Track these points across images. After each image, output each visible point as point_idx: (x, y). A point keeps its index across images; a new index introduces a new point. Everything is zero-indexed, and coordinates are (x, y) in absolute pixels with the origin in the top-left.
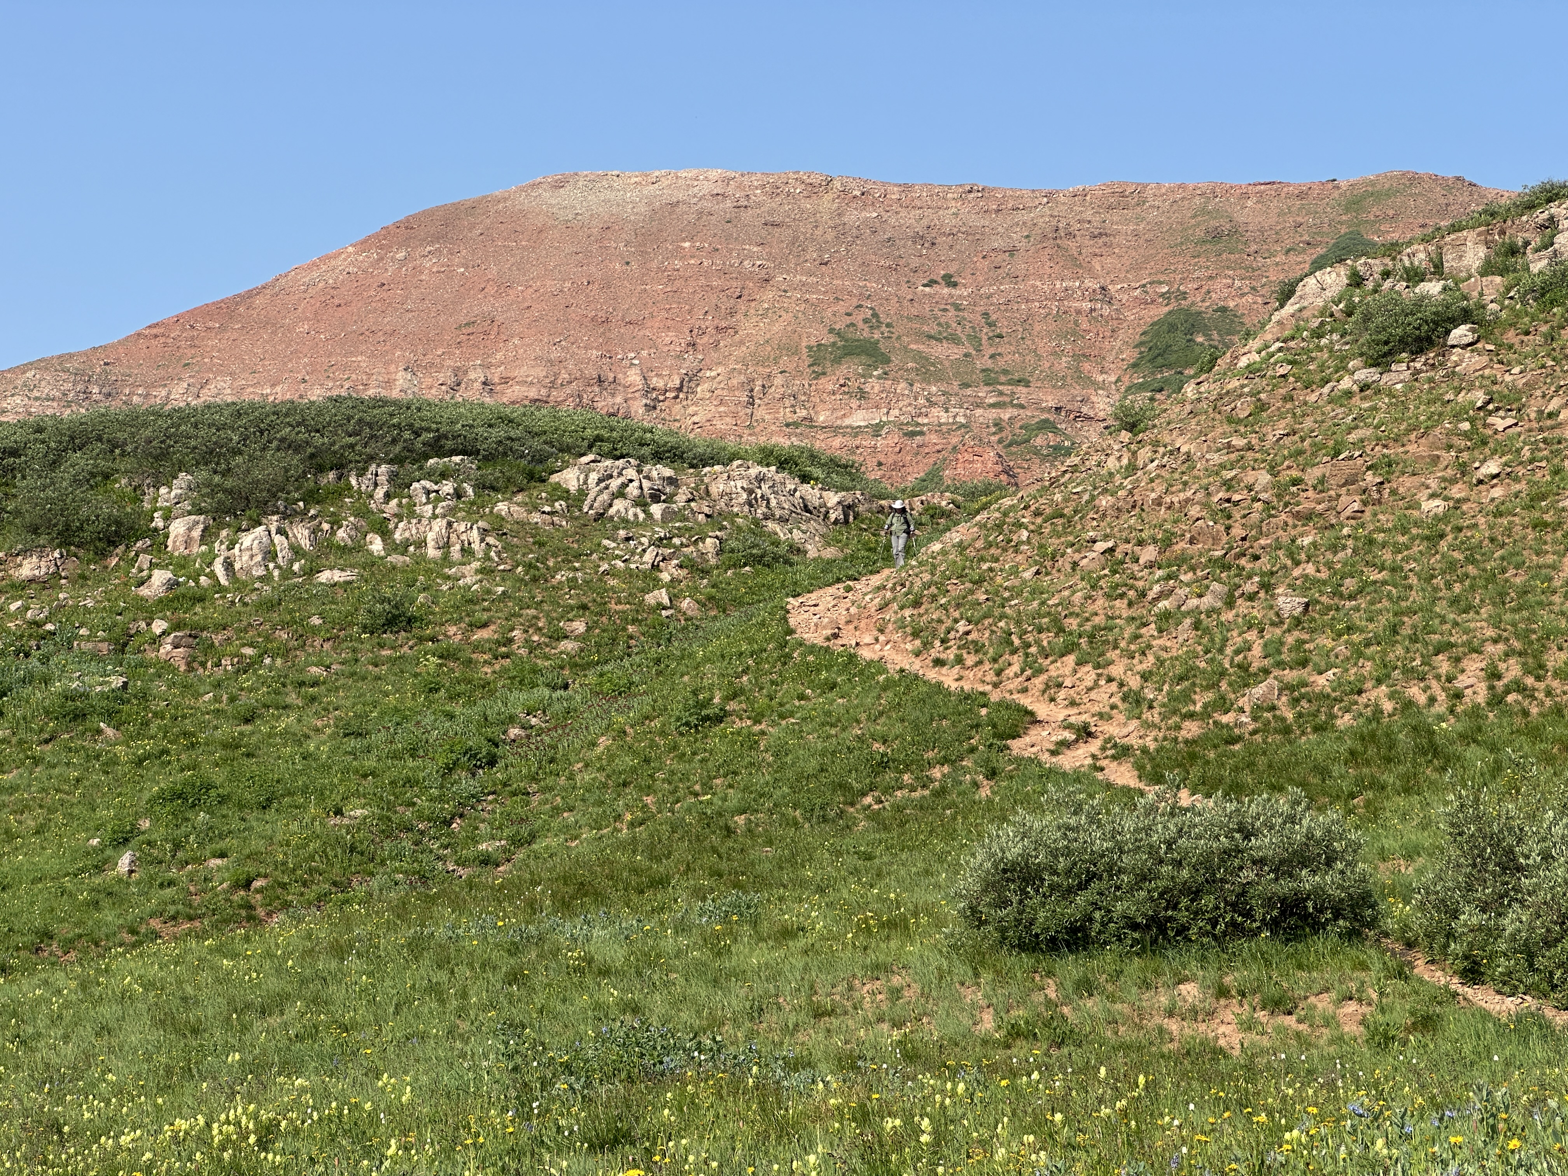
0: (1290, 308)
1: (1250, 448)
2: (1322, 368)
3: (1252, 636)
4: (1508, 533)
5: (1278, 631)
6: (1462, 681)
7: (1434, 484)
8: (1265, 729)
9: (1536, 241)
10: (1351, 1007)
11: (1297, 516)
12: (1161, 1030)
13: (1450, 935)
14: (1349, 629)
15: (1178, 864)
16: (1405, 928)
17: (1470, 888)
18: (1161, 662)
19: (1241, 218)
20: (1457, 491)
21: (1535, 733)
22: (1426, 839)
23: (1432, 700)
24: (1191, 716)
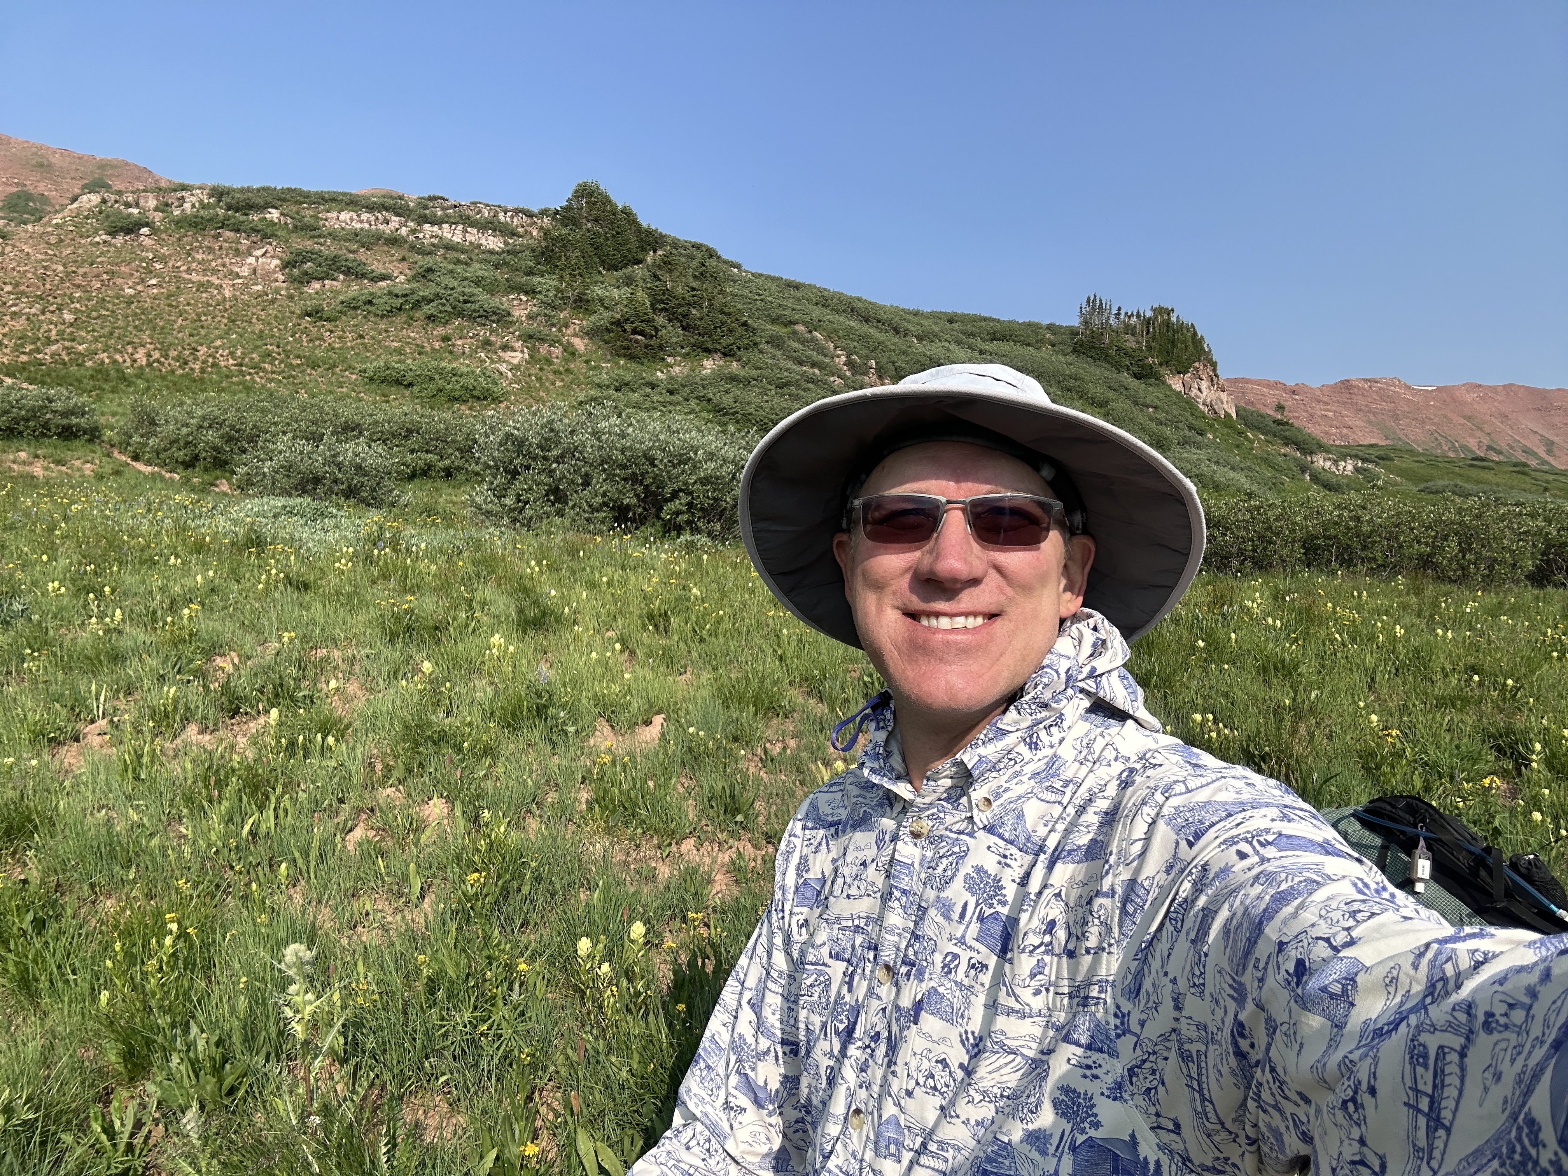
0: (75, 205)
1: (55, 255)
2: (88, 231)
3: (52, 327)
4: (158, 306)
5: (63, 327)
6: (136, 356)
7: (130, 283)
8: (56, 362)
9: (176, 204)
10: (88, 465)
11: (74, 285)
12: (10, 468)
13: (129, 444)
14: (93, 331)
15: (20, 409)
16: (111, 440)
17: (137, 429)
18: (12, 331)
19: (53, 160)
20: (140, 288)
21: (163, 378)
22: (120, 410)
23: (125, 361)
24: (24, 353)
